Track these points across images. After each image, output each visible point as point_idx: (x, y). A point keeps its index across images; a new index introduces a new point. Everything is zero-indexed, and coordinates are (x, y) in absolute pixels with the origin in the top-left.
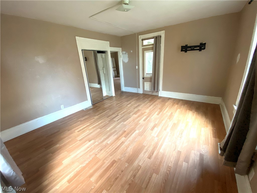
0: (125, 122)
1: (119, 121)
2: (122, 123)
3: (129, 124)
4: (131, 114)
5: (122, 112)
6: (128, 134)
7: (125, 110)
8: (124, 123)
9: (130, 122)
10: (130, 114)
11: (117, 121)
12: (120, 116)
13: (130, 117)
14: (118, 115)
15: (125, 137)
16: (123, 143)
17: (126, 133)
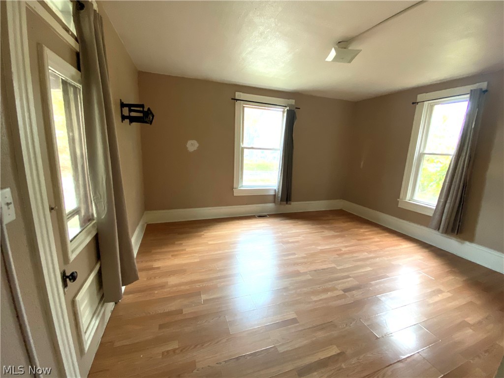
0: (333, 266)
1: (346, 274)
2: (338, 268)
3: (325, 261)
4: (309, 277)
5: (329, 294)
6: (336, 251)
7: (315, 298)
8: (335, 266)
9: (322, 262)
10: (311, 277)
11: (351, 277)
12: (340, 287)
13: (315, 271)
14: (346, 290)
15: (341, 250)
16: (346, 247)
17: (338, 253)
